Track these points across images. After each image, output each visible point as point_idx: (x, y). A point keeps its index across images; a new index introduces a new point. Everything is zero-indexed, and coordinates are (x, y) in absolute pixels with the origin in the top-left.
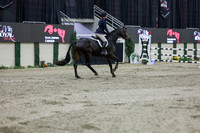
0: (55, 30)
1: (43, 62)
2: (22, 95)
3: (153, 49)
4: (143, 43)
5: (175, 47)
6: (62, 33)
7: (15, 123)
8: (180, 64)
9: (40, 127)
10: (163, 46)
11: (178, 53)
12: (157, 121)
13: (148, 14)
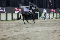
0: (18, 9)
1: (14, 19)
2: (8, 29)
3: (47, 15)
4: (44, 13)
5: (54, 14)
6: (20, 10)
7: (6, 37)
8: (55, 20)
9: (13, 38)
10: (50, 14)
11: (55, 16)
12: (48, 37)
13: (46, 4)
